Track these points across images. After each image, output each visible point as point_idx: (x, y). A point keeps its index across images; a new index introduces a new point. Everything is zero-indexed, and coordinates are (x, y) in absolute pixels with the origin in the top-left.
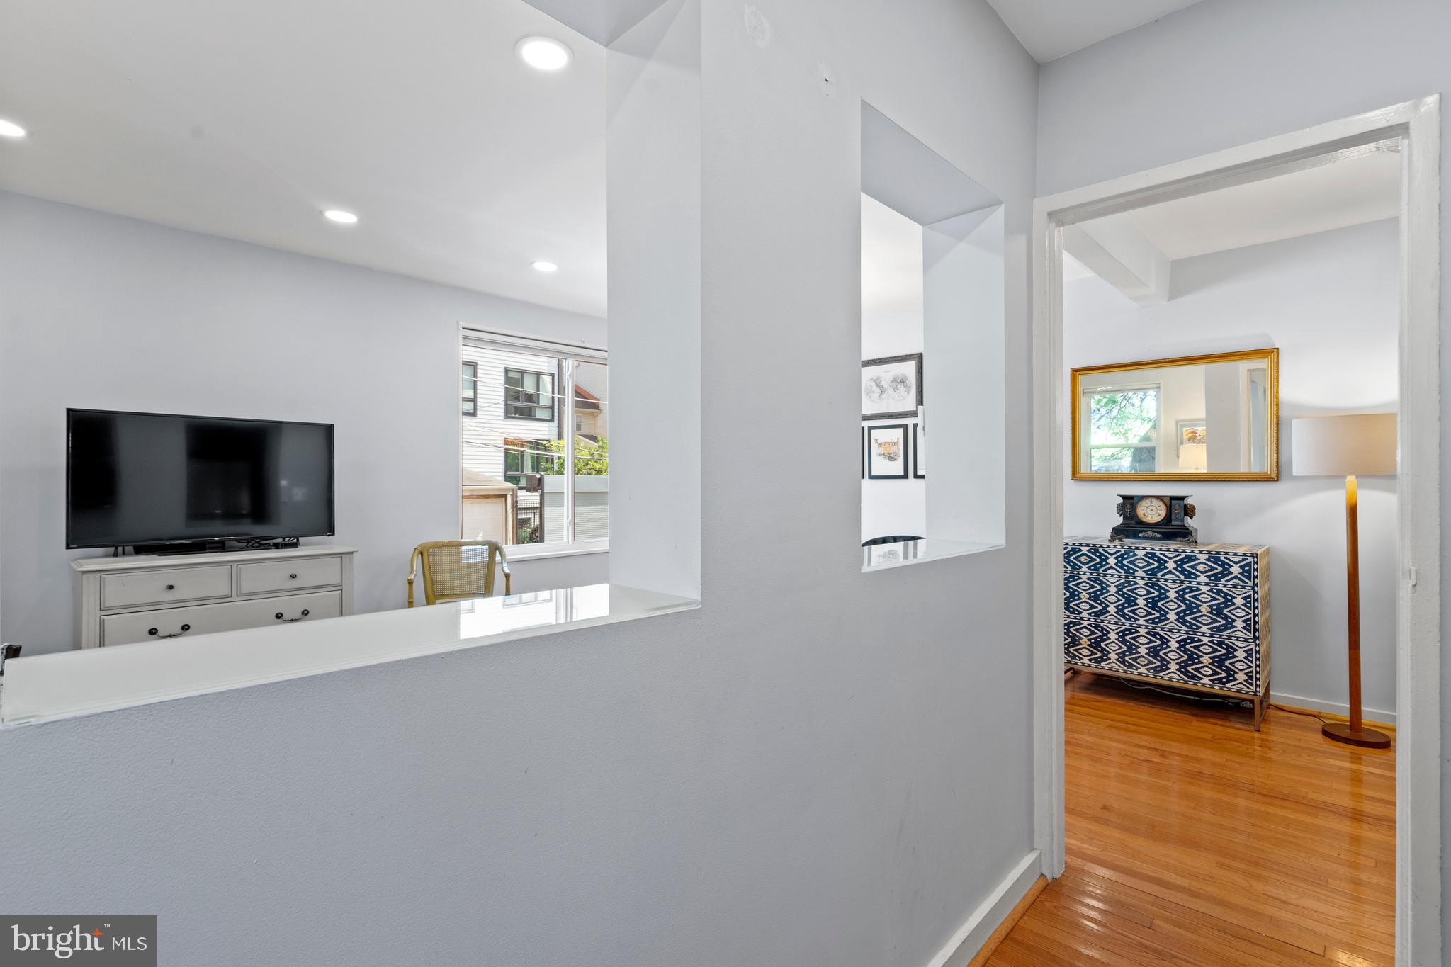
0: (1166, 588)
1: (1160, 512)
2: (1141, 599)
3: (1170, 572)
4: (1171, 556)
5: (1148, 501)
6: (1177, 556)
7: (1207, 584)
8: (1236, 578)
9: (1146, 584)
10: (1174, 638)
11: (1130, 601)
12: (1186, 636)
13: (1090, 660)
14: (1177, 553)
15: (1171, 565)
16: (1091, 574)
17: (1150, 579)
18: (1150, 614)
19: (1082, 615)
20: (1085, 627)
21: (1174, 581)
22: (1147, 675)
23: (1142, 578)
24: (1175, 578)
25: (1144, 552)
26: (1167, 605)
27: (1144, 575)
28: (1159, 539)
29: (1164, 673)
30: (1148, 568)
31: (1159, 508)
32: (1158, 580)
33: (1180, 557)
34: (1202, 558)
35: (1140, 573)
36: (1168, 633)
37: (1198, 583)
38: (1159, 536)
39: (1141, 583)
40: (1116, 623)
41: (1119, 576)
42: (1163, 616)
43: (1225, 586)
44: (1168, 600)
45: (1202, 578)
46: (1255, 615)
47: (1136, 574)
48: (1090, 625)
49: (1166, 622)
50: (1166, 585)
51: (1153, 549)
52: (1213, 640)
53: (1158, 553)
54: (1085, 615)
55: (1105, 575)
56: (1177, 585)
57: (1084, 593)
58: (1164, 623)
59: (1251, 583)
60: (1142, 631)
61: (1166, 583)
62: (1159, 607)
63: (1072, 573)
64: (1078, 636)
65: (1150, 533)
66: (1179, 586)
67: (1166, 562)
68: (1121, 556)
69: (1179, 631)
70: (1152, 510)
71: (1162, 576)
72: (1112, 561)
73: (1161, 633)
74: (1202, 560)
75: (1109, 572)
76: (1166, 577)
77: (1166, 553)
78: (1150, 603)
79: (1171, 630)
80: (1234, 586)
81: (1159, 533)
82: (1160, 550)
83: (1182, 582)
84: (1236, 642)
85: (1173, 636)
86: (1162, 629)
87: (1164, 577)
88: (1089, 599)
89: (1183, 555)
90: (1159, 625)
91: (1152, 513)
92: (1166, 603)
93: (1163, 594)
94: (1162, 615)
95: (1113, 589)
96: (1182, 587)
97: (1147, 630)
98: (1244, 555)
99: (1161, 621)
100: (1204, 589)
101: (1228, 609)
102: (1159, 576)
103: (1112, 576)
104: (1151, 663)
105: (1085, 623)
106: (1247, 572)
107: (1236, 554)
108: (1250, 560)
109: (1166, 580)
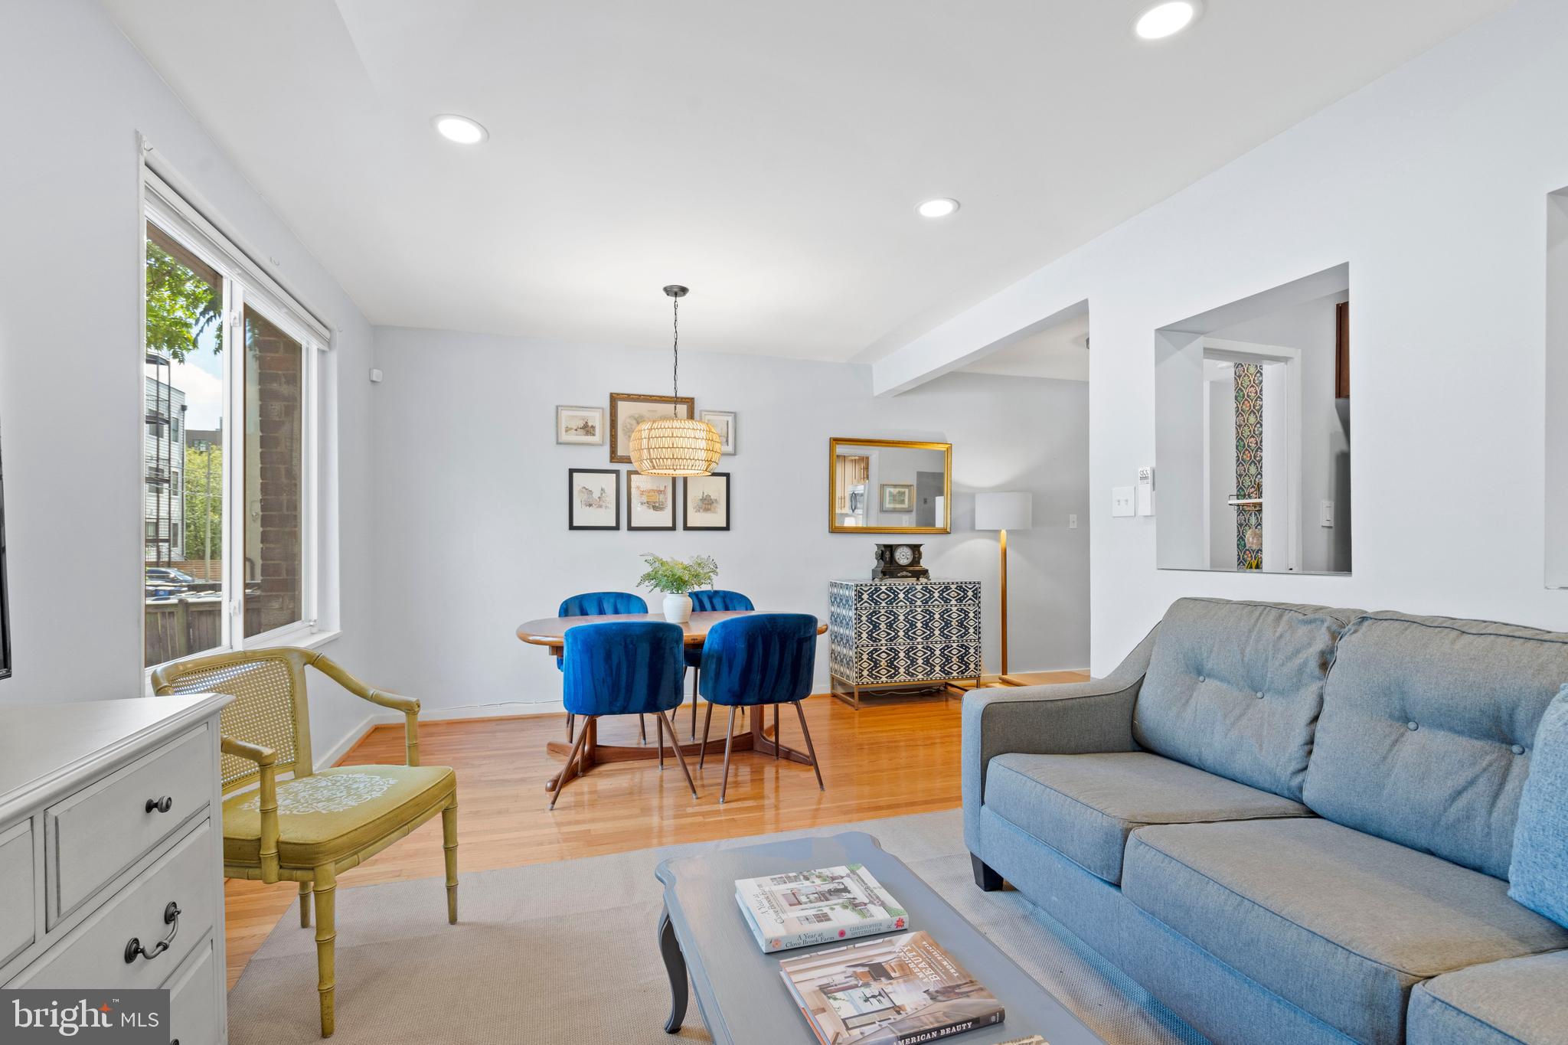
0: (934, 611)
1: (908, 557)
2: (919, 622)
3: (936, 600)
4: (937, 587)
5: (900, 549)
7: (956, 605)
8: (970, 599)
9: (922, 610)
10: (937, 648)
11: (913, 625)
12: (909, 646)
13: (887, 677)
15: (936, 594)
16: (888, 608)
17: (925, 606)
18: (925, 633)
19: (881, 642)
20: (884, 652)
21: (938, 606)
22: (923, 680)
23: (920, 606)
24: (939, 603)
25: (921, 586)
26: (934, 624)
29: (932, 675)
30: (923, 598)
31: (908, 554)
32: (929, 606)
33: (942, 587)
34: (953, 587)
35: (919, 603)
36: (934, 645)
37: (951, 606)
39: (919, 610)
40: (904, 644)
41: (906, 607)
43: (965, 605)
44: (934, 620)
45: (953, 602)
46: (979, 623)
47: (917, 604)
48: (887, 649)
52: (958, 644)
53: (929, 587)
54: (883, 641)
55: (897, 607)
56: (939, 609)
57: (883, 624)
58: (933, 638)
59: (977, 602)
60: (920, 647)
62: (930, 627)
63: (875, 608)
64: (878, 660)
66: (941, 610)
67: (934, 592)
68: (907, 591)
69: (940, 642)
70: (903, 555)
71: (932, 603)
72: (901, 596)
73: (930, 645)
74: (953, 589)
75: (899, 604)
77: (934, 586)
78: (924, 624)
79: (936, 642)
80: (969, 605)
81: (910, 572)
83: (943, 606)
84: (970, 643)
85: (937, 646)
86: (931, 642)
88: (887, 628)
90: (930, 640)
91: (904, 557)
93: (932, 617)
94: (931, 632)
95: (902, 618)
97: (923, 646)
98: (974, 583)
99: (931, 636)
100: (954, 609)
103: (902, 607)
104: (925, 669)
105: (884, 648)
106: (976, 595)
107: (970, 583)
108: (977, 586)
109: (934, 606)
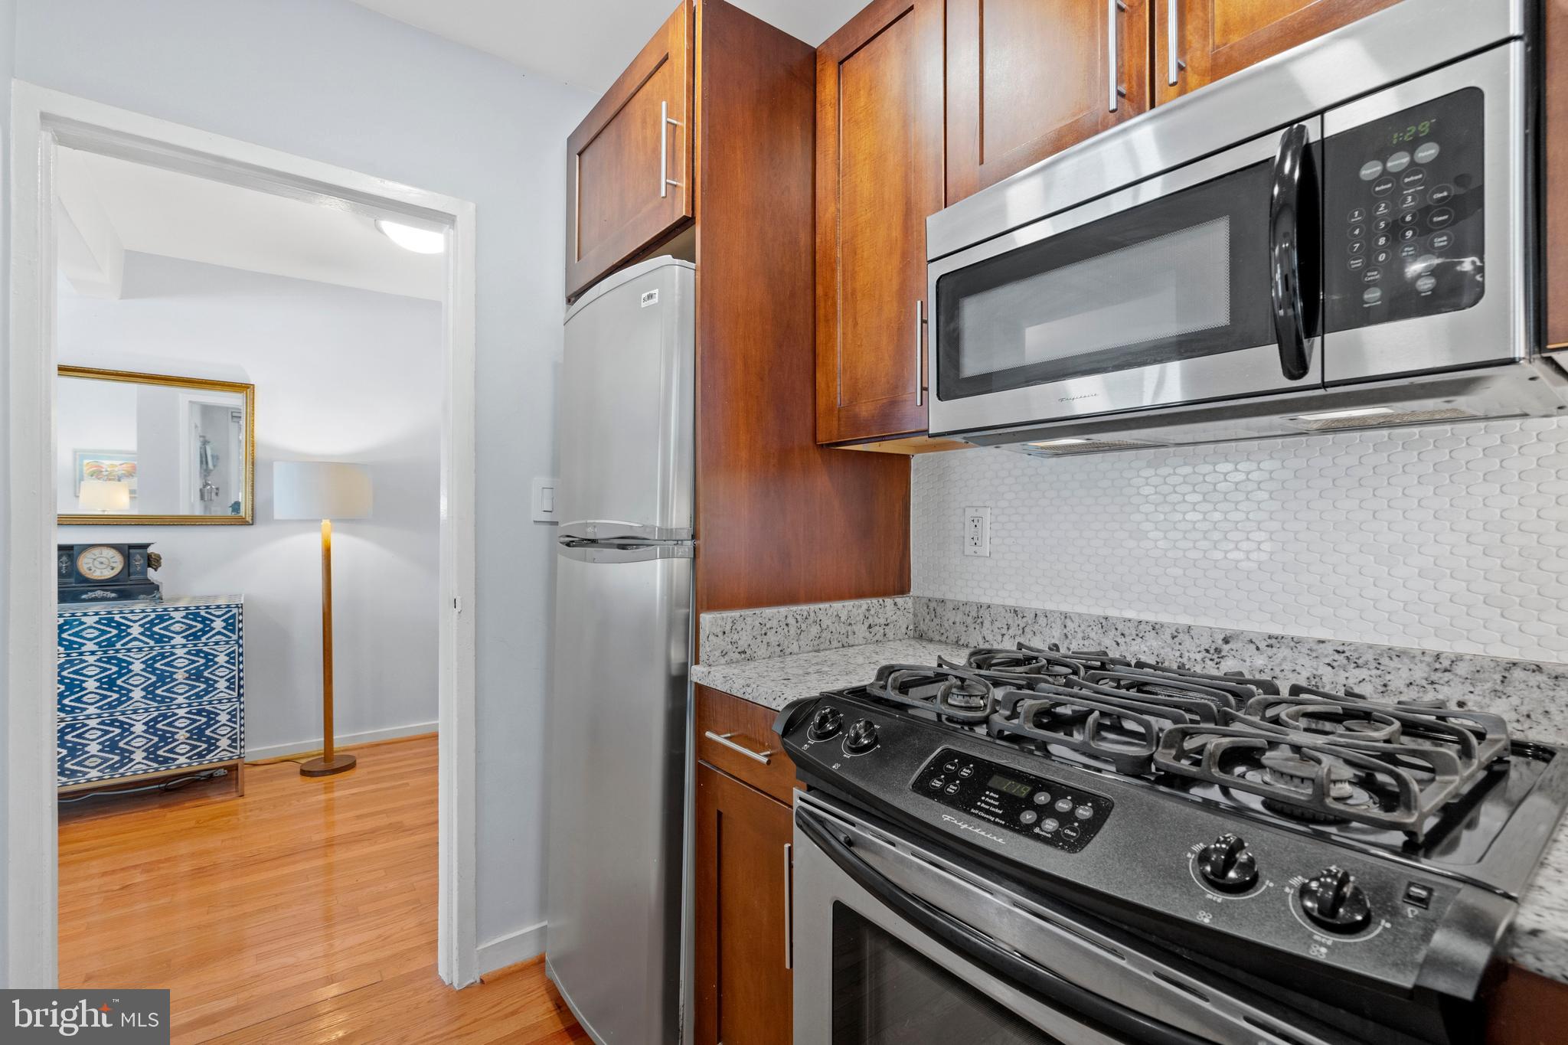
0: (128, 659)
1: (114, 565)
2: (91, 680)
3: (135, 639)
4: (137, 618)
5: (96, 551)
6: (145, 617)
7: (184, 646)
8: (219, 633)
9: (99, 660)
10: (139, 721)
12: (156, 714)
14: (144, 614)
15: (136, 630)
17: (105, 652)
18: (105, 697)
21: (140, 650)
22: (100, 779)
23: (93, 653)
24: (141, 645)
25: (96, 618)
26: (130, 681)
27: (96, 648)
28: (113, 599)
29: (125, 768)
30: (102, 638)
31: (113, 560)
32: (117, 651)
33: (149, 619)
34: (178, 616)
35: (89, 646)
36: (130, 716)
37: (173, 647)
38: (113, 595)
39: (91, 659)
42: (125, 695)
43: (206, 644)
44: (131, 674)
45: (179, 640)
46: (240, 671)
47: (83, 649)
49: (129, 703)
50: (129, 656)
51: (109, 613)
52: (191, 710)
53: (117, 618)
56: (144, 654)
58: (126, 705)
59: (235, 637)
60: (93, 723)
61: (128, 654)
62: (118, 686)
65: (99, 593)
66: (147, 655)
67: (129, 627)
69: (146, 710)
70: (102, 563)
73: (121, 718)
74: (178, 619)
76: (129, 646)
77: (129, 616)
78: (104, 683)
79: (135, 712)
80: (217, 643)
81: (113, 591)
82: (121, 612)
83: (152, 648)
84: (218, 706)
85: (138, 718)
86: (123, 713)
87: (126, 647)
89: (153, 615)
90: (119, 709)
91: (101, 566)
92: (128, 679)
93: (124, 667)
94: (122, 695)
96: (151, 655)
97: (100, 720)
98: (228, 606)
99: (121, 703)
100: (180, 652)
101: (209, 671)
102: (118, 646)
104: (106, 760)
106: (231, 625)
107: (218, 607)
108: (235, 611)
109: (129, 650)
